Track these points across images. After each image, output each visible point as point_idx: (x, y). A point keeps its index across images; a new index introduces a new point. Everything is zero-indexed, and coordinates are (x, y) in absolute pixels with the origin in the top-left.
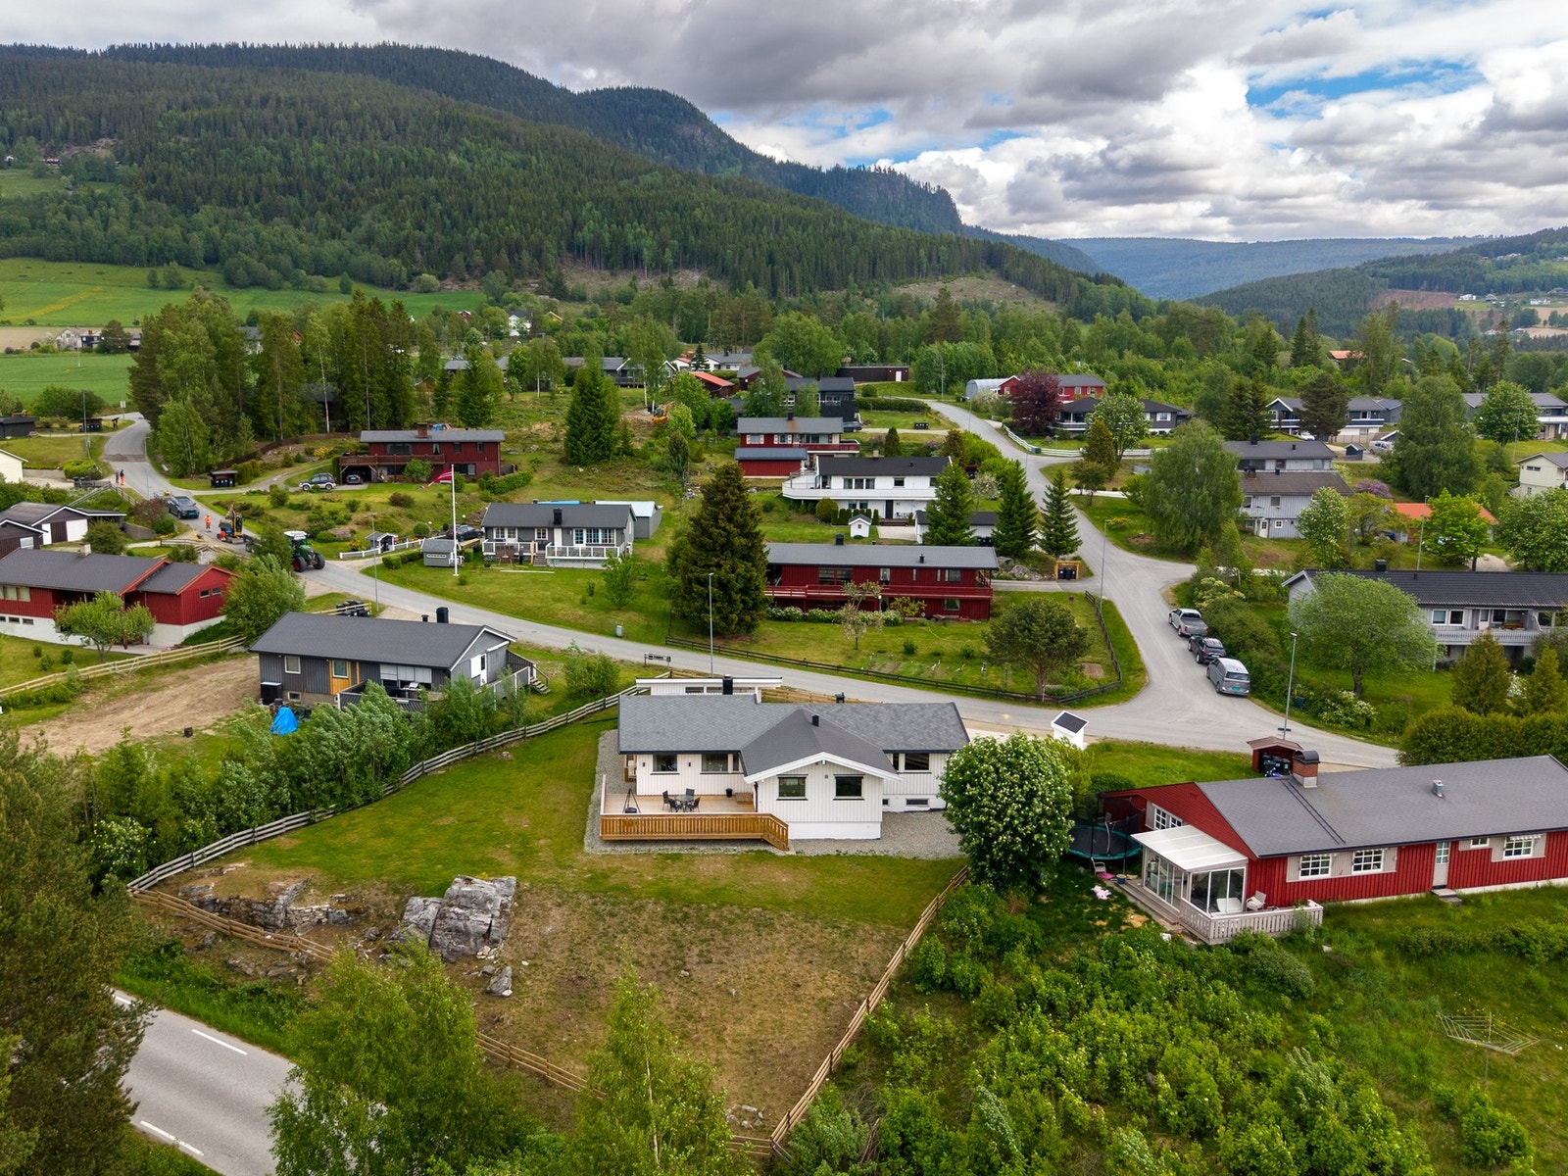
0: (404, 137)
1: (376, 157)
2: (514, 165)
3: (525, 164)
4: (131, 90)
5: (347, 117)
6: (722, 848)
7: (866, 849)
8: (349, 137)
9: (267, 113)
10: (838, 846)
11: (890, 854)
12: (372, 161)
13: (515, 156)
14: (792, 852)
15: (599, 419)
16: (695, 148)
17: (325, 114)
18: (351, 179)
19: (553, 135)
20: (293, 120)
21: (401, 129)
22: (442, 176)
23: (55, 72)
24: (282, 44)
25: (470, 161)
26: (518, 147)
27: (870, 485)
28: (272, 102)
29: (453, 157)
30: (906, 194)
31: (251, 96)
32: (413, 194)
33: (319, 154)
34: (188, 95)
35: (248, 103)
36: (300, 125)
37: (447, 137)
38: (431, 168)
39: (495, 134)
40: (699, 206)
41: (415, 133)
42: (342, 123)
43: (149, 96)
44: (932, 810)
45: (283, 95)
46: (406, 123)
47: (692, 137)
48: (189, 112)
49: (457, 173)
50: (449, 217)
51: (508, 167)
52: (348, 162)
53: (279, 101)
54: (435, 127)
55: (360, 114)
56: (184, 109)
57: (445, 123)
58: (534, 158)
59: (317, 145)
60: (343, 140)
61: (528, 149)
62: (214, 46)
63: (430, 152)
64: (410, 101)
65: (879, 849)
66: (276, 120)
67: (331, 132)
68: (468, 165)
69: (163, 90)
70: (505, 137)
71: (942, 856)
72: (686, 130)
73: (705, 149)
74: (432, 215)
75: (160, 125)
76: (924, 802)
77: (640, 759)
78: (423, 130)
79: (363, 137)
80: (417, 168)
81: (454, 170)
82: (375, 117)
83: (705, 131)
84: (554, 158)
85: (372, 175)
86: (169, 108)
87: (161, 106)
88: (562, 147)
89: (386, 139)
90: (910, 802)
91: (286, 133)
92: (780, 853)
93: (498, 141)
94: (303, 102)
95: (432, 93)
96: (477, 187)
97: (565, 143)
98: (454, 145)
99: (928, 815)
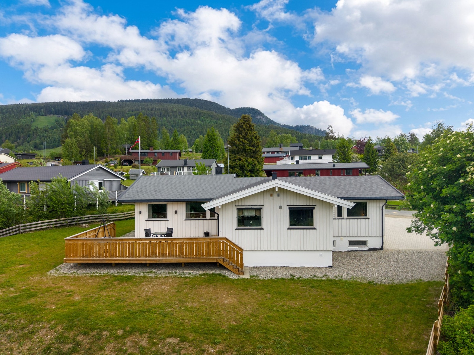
0: (187, 117)
1: (179, 121)
2: (214, 123)
3: (217, 123)
4: (120, 108)
5: (172, 112)
6: (178, 272)
7: (319, 274)
8: (173, 117)
9: (153, 112)
10: (292, 272)
11: (344, 278)
12: (178, 122)
13: (214, 121)
14: (247, 276)
15: (214, 146)
16: (261, 121)
17: (167, 112)
18: (173, 127)
19: (224, 116)
20: (159, 113)
21: (186, 115)
22: (196, 125)
23: (103, 105)
24: (159, 98)
25: (203, 122)
26: (215, 119)
27: (309, 158)
28: (154, 109)
29: (199, 121)
30: (315, 131)
31: (149, 108)
32: (188, 129)
33: (165, 121)
34: (134, 108)
35: (148, 110)
36: (161, 114)
37: (197, 117)
38: (193, 124)
39: (209, 116)
40: (261, 130)
41: (189, 116)
42: (171, 114)
43: (124, 109)
44: (370, 250)
45: (157, 108)
46: (187, 114)
47: (260, 119)
48: (134, 112)
49: (200, 125)
50: (197, 134)
51: (212, 123)
52: (172, 123)
53: (156, 109)
54: (194, 114)
55: (176, 112)
56: (133, 111)
57: (197, 113)
58: (219, 121)
59: (165, 119)
60: (171, 118)
61: (218, 119)
62: (143, 99)
63: (193, 120)
64: (188, 109)
65: (332, 275)
66: (155, 113)
67: (168, 116)
68: (203, 123)
69: (128, 108)
70: (212, 116)
71: (397, 281)
72: (259, 117)
73: (263, 122)
74: (192, 134)
75: (126, 115)
76: (364, 243)
77: (138, 208)
78: (191, 115)
79: (176, 117)
80: (189, 124)
81: (199, 124)
82: (179, 112)
83: (263, 117)
84: (224, 121)
85: (178, 126)
86: (129, 111)
87: (127, 111)
88: (226, 119)
89: (182, 117)
90: (352, 243)
91: (157, 116)
92: (234, 276)
93: (210, 117)
94: (162, 109)
95: (194, 107)
96: (204, 128)
97: (227, 118)
98: (199, 119)
99: (368, 253)
